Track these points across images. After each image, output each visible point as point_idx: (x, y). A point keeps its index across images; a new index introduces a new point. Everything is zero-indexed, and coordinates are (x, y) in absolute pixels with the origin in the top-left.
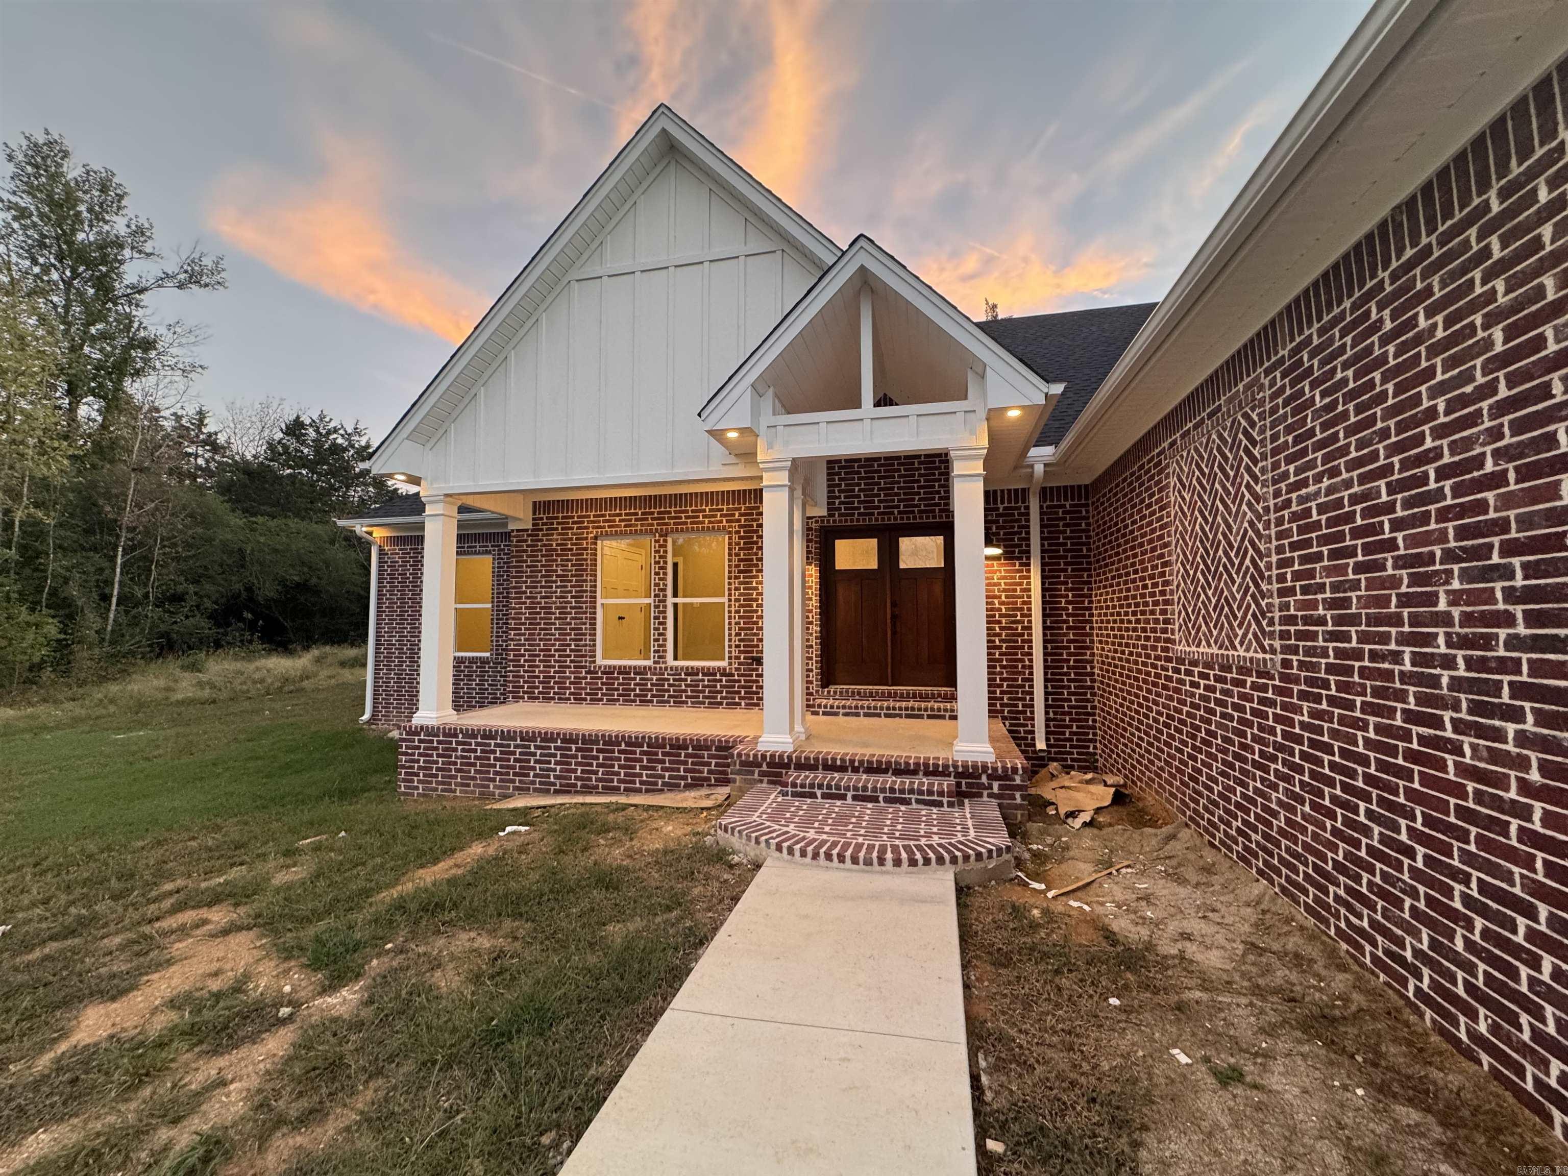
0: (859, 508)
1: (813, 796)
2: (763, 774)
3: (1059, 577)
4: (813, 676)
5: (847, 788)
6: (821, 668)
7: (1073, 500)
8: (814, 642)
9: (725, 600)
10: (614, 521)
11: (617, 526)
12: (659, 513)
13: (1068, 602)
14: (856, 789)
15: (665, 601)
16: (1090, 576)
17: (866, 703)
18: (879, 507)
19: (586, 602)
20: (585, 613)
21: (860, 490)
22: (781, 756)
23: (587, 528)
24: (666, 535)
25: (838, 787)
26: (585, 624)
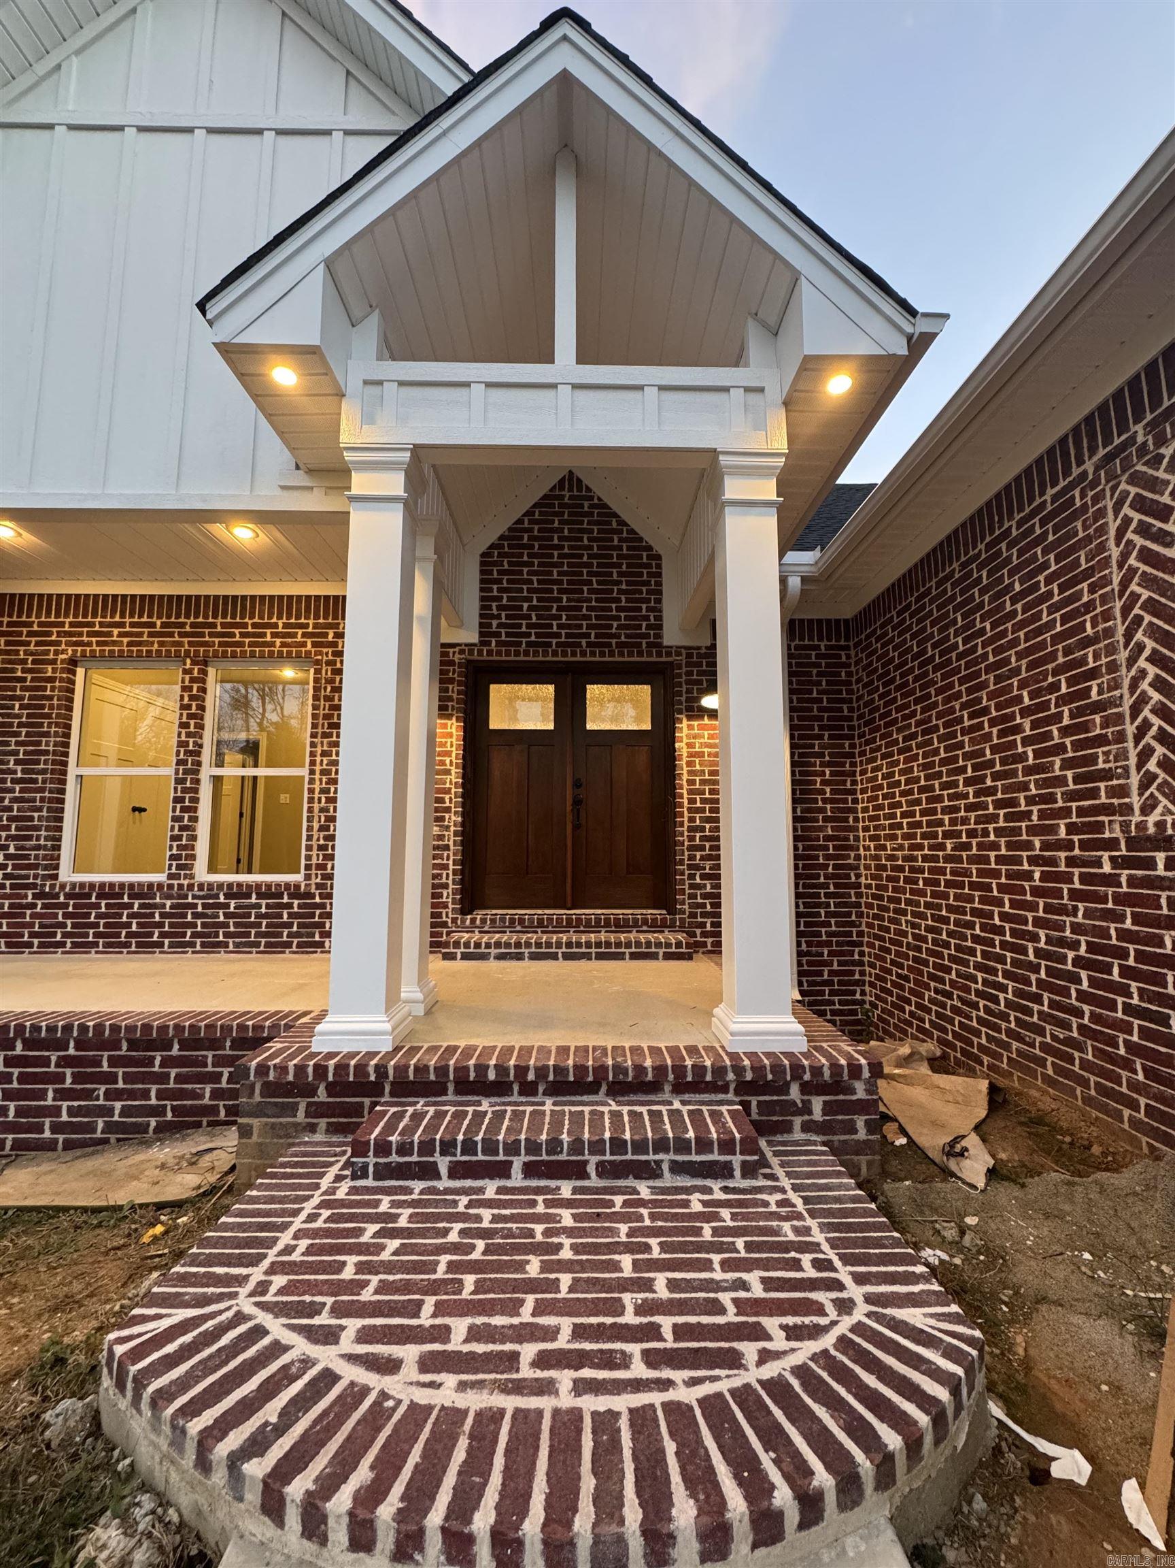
0: (529, 635)
1: (429, 1172)
2: (317, 1111)
3: (813, 746)
4: (447, 896)
5: (512, 1149)
6: (462, 882)
7: (829, 640)
8: (451, 839)
9: (304, 772)
10: (110, 634)
11: (114, 643)
12: (193, 625)
13: (824, 783)
14: (533, 1147)
15: (197, 772)
16: (853, 746)
17: (533, 938)
18: (558, 635)
19: (44, 772)
20: (42, 790)
21: (530, 608)
22: (361, 1068)
23: (58, 643)
24: (206, 663)
25: (490, 1146)
26: (40, 809)
